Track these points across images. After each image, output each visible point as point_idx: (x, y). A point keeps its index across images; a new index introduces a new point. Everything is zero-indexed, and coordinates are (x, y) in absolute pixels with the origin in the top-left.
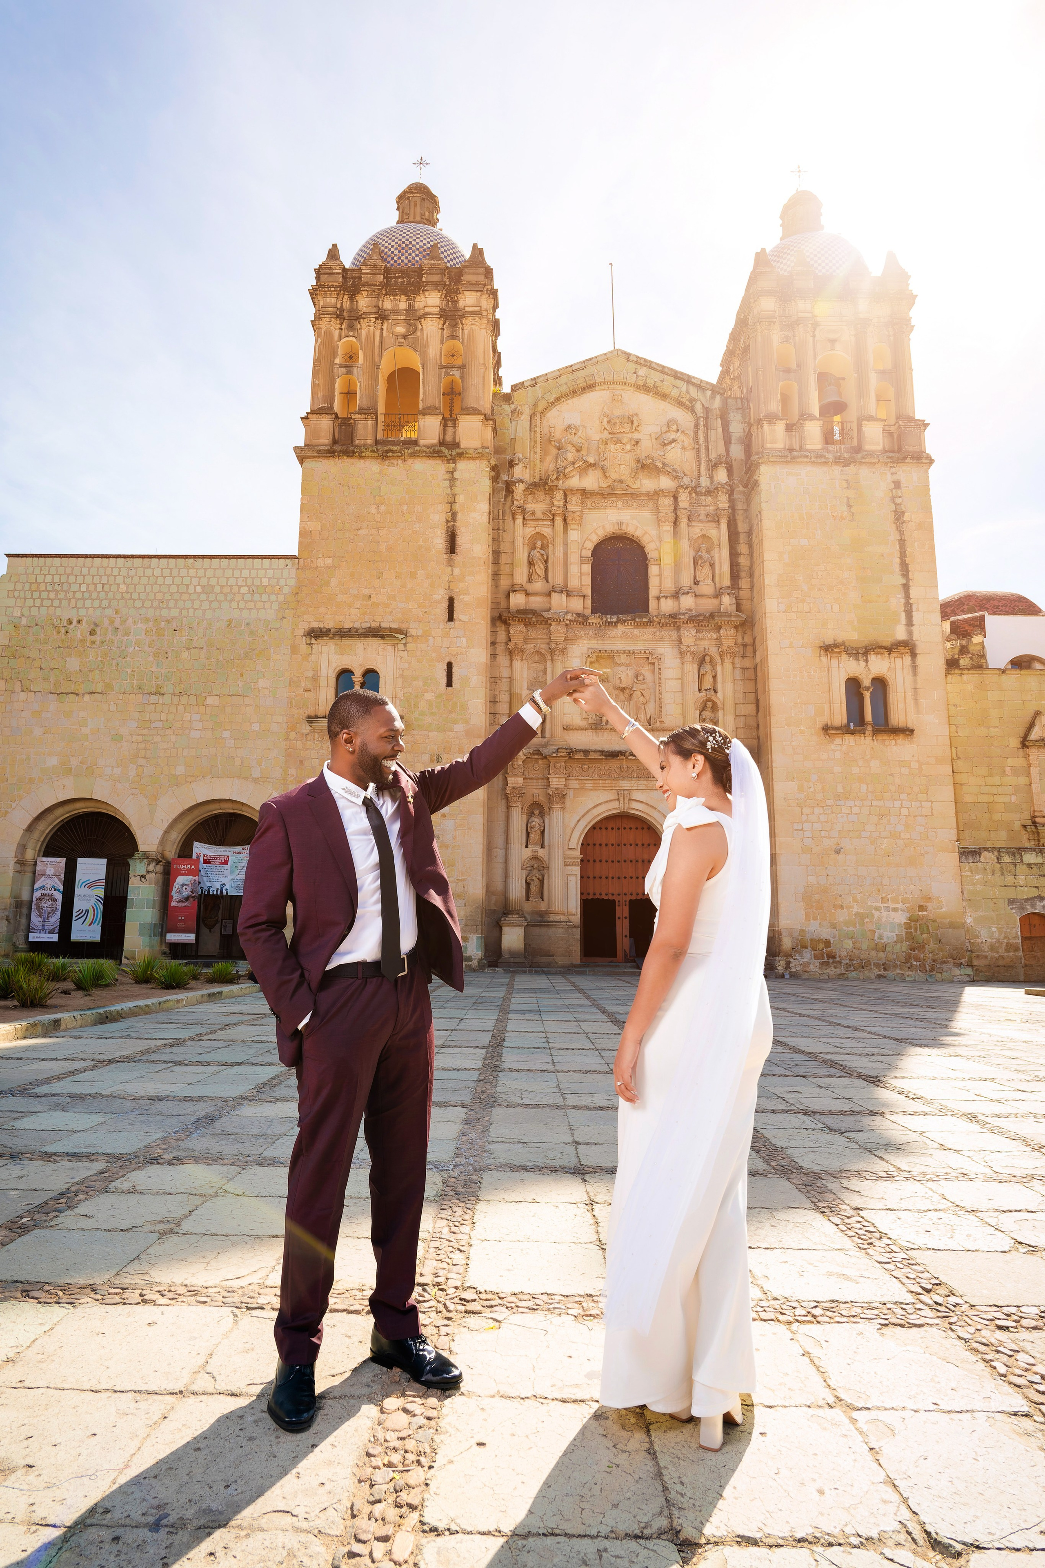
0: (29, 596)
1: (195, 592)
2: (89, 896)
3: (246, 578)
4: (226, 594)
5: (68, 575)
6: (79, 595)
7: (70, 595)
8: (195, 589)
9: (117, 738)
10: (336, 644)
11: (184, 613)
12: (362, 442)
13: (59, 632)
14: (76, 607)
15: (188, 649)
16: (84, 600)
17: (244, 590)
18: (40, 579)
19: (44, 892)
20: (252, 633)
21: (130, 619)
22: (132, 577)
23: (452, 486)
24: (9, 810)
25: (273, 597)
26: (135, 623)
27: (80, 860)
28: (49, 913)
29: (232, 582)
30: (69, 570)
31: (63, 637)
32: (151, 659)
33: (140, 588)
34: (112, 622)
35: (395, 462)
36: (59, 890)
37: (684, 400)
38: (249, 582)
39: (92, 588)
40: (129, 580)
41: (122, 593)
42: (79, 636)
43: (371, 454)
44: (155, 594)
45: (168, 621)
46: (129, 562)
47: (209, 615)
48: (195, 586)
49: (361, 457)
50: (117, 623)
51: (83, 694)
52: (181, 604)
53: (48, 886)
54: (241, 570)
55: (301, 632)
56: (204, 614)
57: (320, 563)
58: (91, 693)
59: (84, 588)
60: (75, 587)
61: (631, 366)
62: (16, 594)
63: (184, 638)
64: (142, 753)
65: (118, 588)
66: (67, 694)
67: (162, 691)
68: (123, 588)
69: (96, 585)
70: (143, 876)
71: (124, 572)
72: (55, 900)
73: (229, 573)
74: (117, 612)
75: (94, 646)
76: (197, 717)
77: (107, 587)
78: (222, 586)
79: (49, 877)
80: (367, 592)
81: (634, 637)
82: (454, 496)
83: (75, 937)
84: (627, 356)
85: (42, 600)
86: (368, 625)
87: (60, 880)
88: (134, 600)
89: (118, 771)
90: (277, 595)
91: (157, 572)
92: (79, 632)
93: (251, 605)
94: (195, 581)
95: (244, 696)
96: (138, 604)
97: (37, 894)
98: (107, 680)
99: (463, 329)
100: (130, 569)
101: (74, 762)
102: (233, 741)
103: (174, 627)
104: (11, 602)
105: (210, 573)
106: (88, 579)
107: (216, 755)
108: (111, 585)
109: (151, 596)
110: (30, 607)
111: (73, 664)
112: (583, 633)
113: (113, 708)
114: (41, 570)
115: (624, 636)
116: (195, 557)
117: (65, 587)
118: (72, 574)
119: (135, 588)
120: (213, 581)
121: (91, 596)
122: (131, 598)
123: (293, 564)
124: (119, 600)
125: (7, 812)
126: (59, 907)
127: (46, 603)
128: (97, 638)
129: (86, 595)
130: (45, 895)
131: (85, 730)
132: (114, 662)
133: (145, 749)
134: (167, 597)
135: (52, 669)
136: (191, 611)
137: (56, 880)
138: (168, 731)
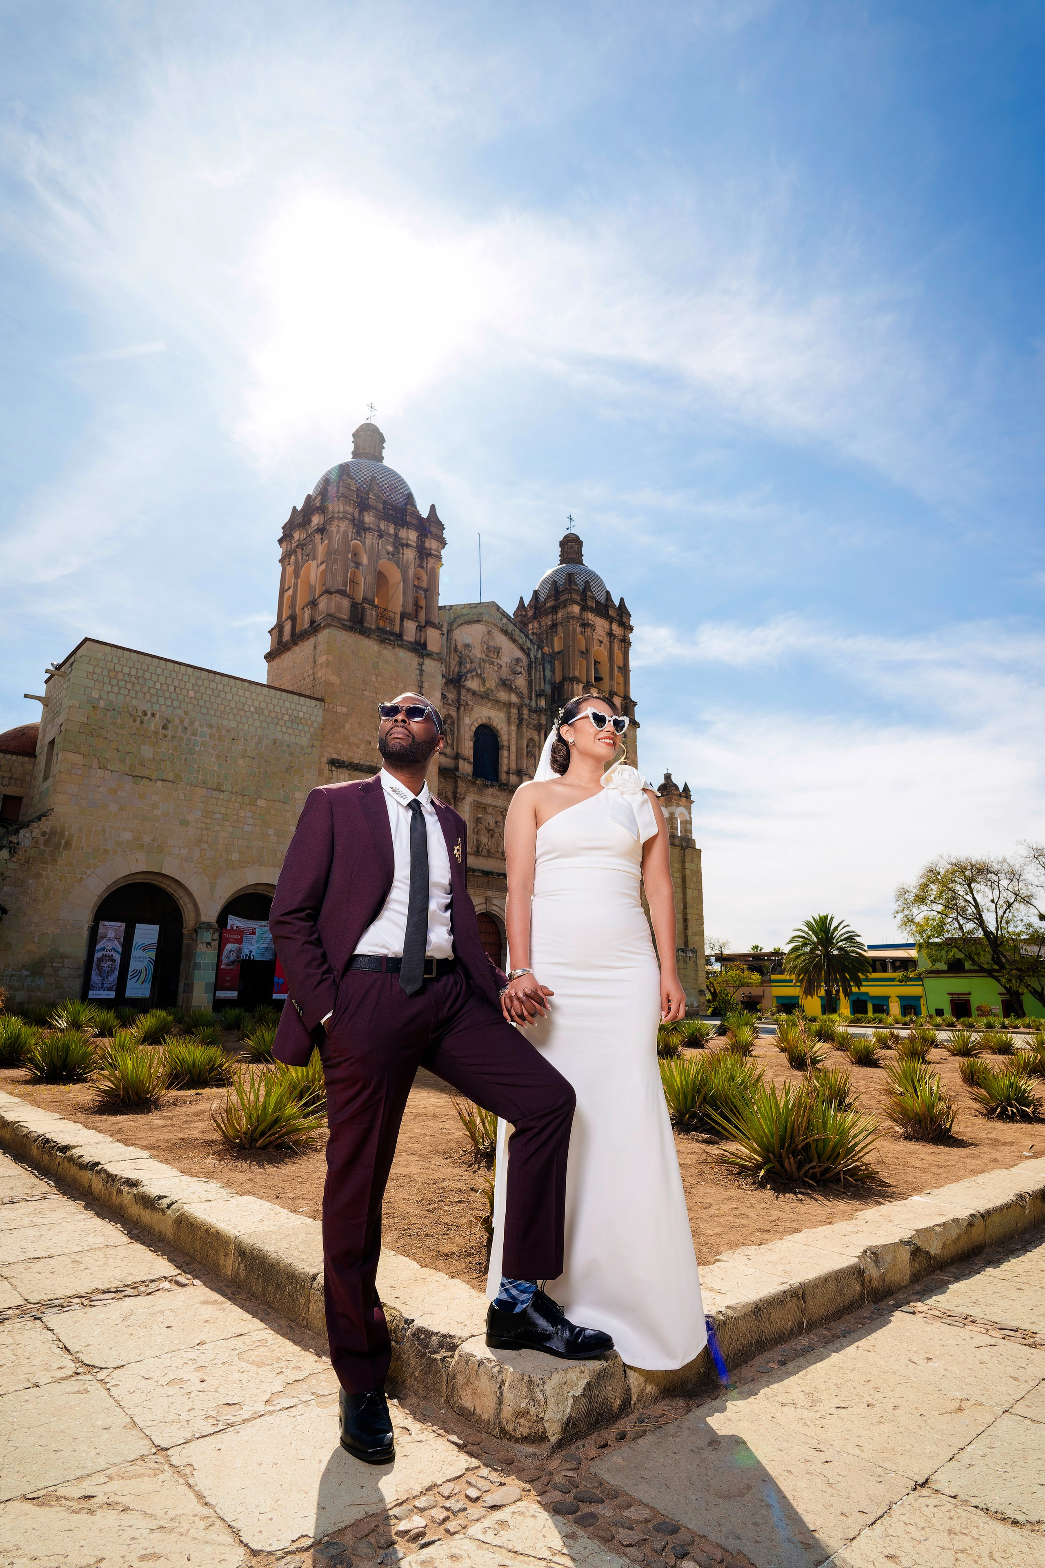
0: (108, 682)
1: (249, 711)
2: (143, 958)
3: (288, 709)
4: (273, 718)
5: (144, 671)
6: (153, 691)
7: (146, 689)
8: (250, 708)
9: (184, 823)
10: (349, 774)
11: (241, 726)
12: (369, 626)
13: (135, 721)
14: (150, 701)
15: (243, 757)
16: (158, 697)
17: (286, 718)
18: (118, 668)
19: (104, 953)
20: (291, 754)
21: (197, 722)
22: (200, 686)
23: (421, 675)
24: (84, 877)
25: (306, 728)
26: (201, 726)
27: (138, 926)
28: (108, 972)
29: (277, 709)
30: (145, 667)
31: (139, 725)
32: (214, 759)
33: (206, 697)
34: (182, 722)
35: (388, 647)
36: (118, 952)
37: (525, 647)
38: (290, 712)
39: (165, 687)
40: (197, 689)
41: (191, 698)
42: (153, 728)
43: (376, 637)
44: (218, 705)
45: (228, 731)
46: (197, 673)
47: (260, 732)
48: (250, 706)
49: (368, 637)
50: (186, 723)
51: (156, 780)
52: (238, 718)
53: (109, 948)
54: (284, 701)
55: (325, 760)
56: (256, 730)
57: (339, 709)
58: (163, 780)
59: (158, 686)
60: (150, 683)
61: (499, 615)
62: (95, 677)
63: (240, 748)
64: (205, 838)
65: (188, 693)
66: (142, 778)
67: (222, 788)
68: (191, 694)
69: (168, 686)
70: (209, 944)
71: (193, 680)
72: (114, 961)
73: (275, 701)
74: (186, 713)
75: (166, 739)
76: (249, 814)
77: (178, 690)
78: (270, 711)
79: (110, 940)
80: (369, 738)
81: (496, 797)
82: (422, 682)
83: (129, 994)
84: (498, 608)
85: (120, 688)
86: (368, 764)
87: (119, 943)
88: (201, 707)
89: (184, 851)
90: (309, 727)
91: (220, 687)
92: (153, 725)
93: (290, 731)
94: (250, 702)
95: (285, 803)
96: (204, 710)
97: (98, 955)
98: (177, 771)
99: (427, 563)
100: (197, 678)
101: (146, 839)
102: (276, 838)
103: (233, 736)
104: (91, 683)
105: (261, 698)
106: (162, 679)
107: (263, 847)
108: (181, 689)
109: (215, 707)
110: (108, 692)
111: (147, 751)
112: (472, 789)
113: (182, 797)
114: (119, 661)
115: (493, 795)
116: (251, 682)
117: (141, 681)
118: (147, 671)
119: (202, 697)
120: (263, 705)
121: (164, 694)
122: (198, 704)
123: (321, 706)
124: (188, 703)
125: (82, 878)
126: (118, 967)
127: (123, 691)
128: (169, 733)
129: (160, 693)
130: (105, 956)
131: (157, 812)
132: (183, 757)
133: (208, 835)
134: (228, 709)
135: (128, 753)
136: (246, 726)
137: (116, 942)
138: (227, 823)
